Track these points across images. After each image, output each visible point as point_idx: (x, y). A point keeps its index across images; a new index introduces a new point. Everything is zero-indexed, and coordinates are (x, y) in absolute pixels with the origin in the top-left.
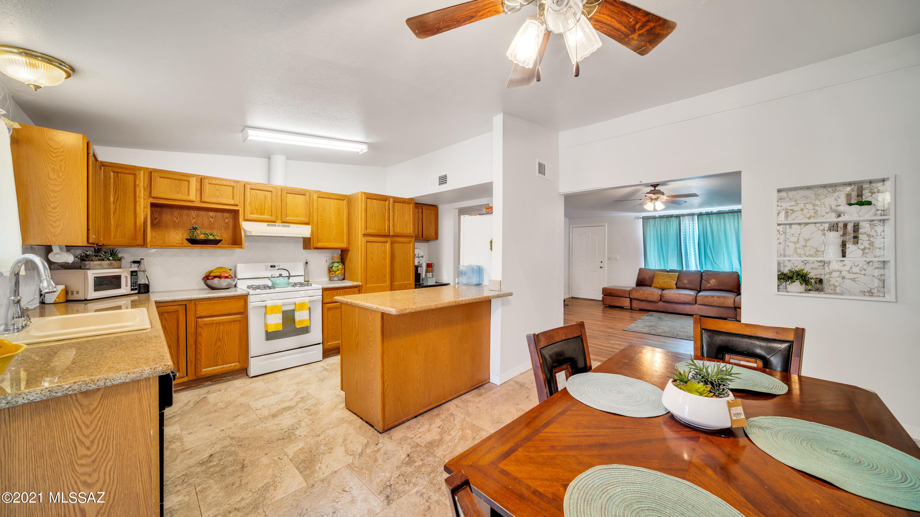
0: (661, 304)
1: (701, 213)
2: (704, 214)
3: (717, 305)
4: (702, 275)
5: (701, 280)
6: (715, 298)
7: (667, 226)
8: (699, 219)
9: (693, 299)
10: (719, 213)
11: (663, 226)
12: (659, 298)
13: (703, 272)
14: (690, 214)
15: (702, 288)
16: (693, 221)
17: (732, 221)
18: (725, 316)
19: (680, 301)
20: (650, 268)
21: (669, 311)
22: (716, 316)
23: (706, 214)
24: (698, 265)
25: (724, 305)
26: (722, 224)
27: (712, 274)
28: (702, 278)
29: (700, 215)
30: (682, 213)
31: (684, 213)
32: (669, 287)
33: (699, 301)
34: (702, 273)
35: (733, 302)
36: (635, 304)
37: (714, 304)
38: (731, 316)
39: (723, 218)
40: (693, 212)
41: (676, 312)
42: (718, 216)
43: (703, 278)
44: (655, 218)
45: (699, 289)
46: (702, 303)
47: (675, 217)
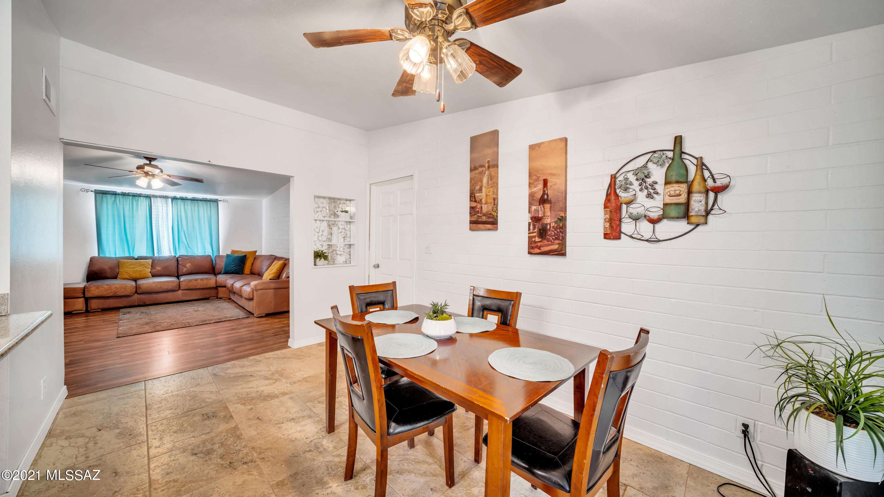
0: (136, 296)
1: (175, 197)
2: (179, 199)
3: (201, 287)
4: (177, 260)
5: (178, 265)
6: (199, 281)
7: (133, 205)
8: (173, 203)
9: (177, 285)
10: (193, 200)
11: (128, 206)
12: (134, 290)
13: (179, 258)
14: (163, 196)
15: (180, 274)
16: (167, 204)
17: (205, 208)
18: (208, 296)
19: (161, 290)
20: (107, 255)
21: (148, 303)
22: (200, 297)
23: (181, 199)
24: (172, 250)
25: (208, 286)
26: (196, 210)
27: (188, 259)
28: (178, 263)
29: (174, 199)
30: (153, 194)
31: (156, 194)
32: (143, 277)
33: (182, 287)
34: (177, 258)
35: (215, 282)
36: (94, 304)
37: (198, 287)
38: (213, 295)
39: (197, 204)
40: (167, 195)
41: (156, 302)
42: (192, 202)
43: (180, 263)
44: (116, 194)
45: (176, 275)
46: (186, 287)
47: (144, 197)
